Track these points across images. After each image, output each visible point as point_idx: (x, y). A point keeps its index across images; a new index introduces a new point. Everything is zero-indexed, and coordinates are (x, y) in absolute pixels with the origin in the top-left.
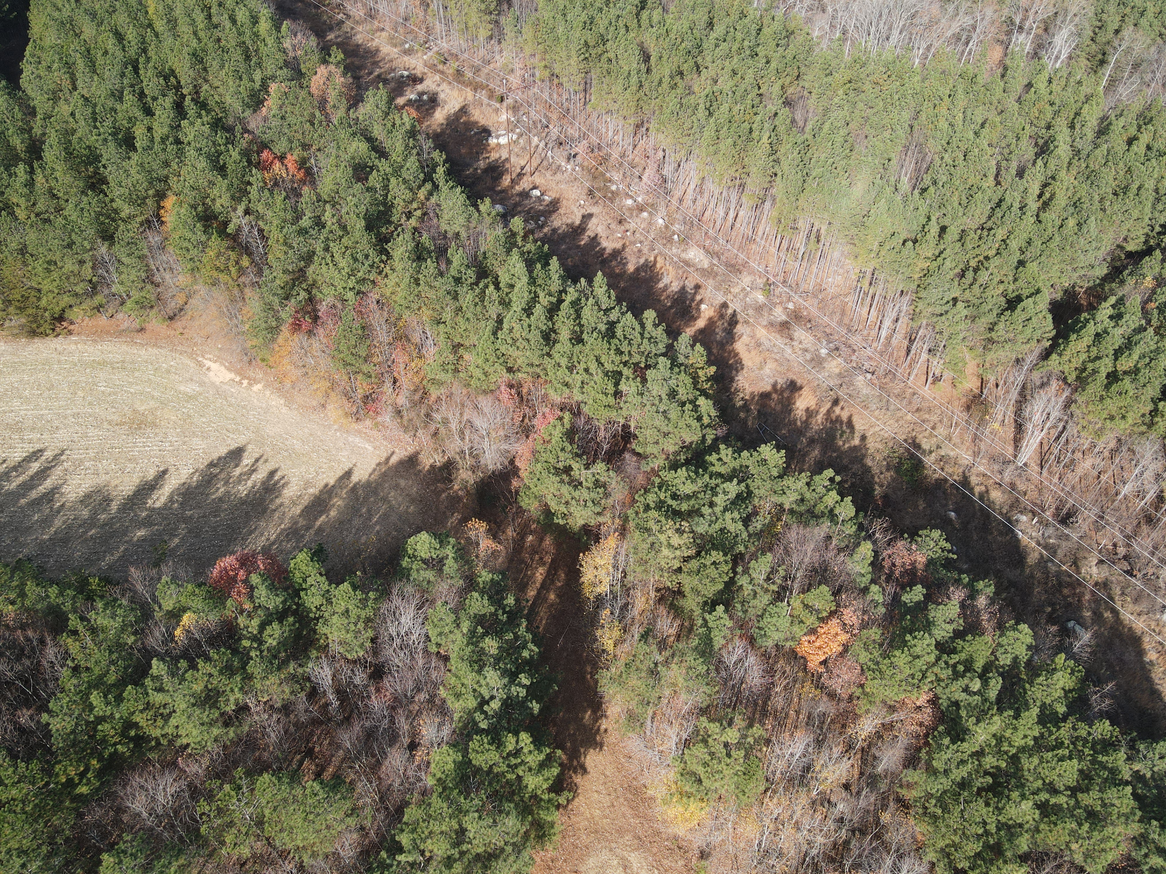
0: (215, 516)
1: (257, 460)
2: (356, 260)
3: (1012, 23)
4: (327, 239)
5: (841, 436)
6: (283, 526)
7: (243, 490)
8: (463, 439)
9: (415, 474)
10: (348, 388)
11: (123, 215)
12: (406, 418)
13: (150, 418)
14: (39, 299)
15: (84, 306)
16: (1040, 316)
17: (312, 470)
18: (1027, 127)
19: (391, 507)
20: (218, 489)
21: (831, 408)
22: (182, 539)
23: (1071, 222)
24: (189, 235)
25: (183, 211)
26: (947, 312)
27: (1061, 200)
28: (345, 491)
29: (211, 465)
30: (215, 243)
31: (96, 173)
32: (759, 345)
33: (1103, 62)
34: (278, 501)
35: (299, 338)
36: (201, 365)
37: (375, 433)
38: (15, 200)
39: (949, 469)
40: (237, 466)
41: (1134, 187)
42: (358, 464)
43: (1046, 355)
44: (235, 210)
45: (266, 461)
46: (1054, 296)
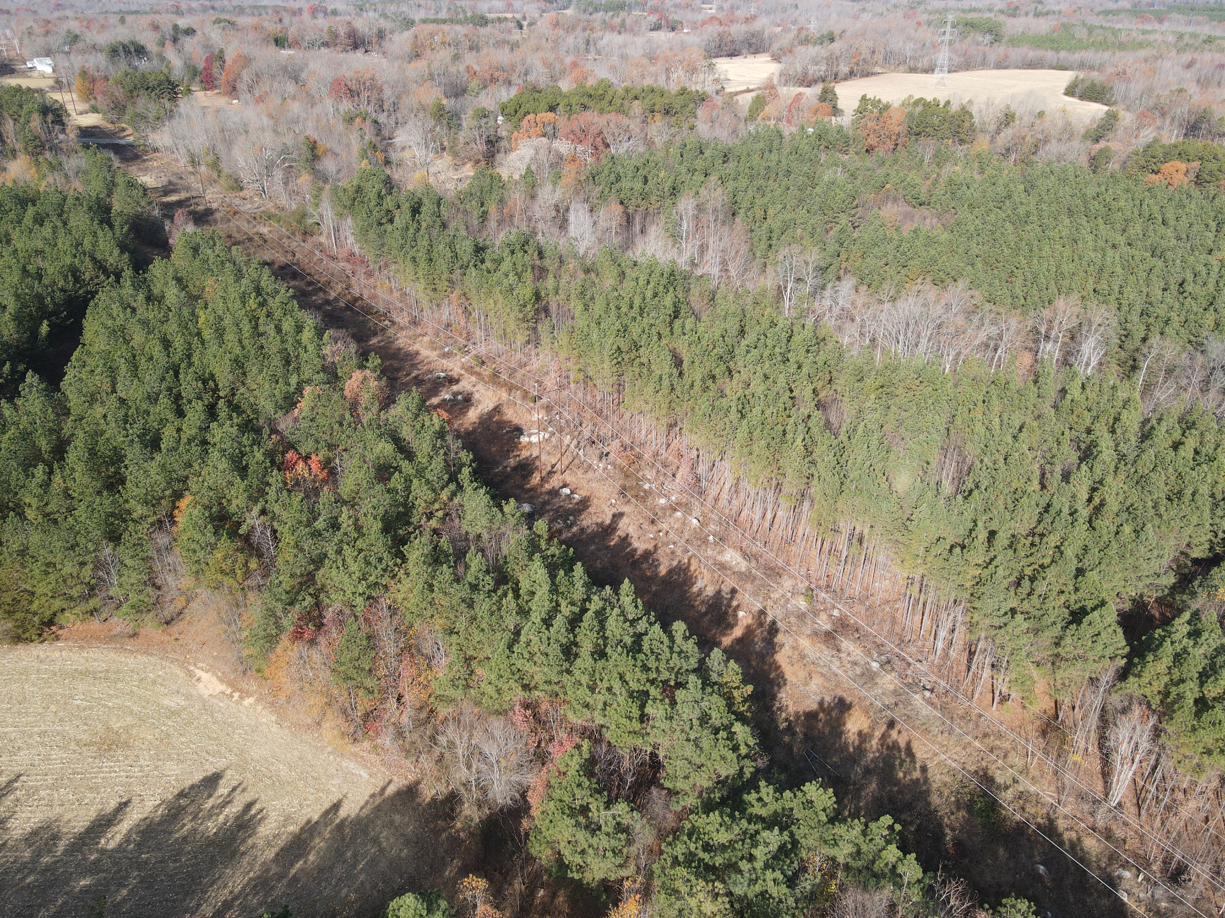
0: (176, 861)
1: (234, 789)
2: (368, 563)
3: (1038, 333)
4: (341, 541)
5: (901, 765)
6: (251, 875)
7: (211, 827)
8: (469, 767)
9: (414, 809)
10: (347, 705)
11: (135, 515)
12: (408, 740)
13: (124, 737)
14: (31, 602)
15: (77, 610)
16: (1110, 630)
17: (296, 802)
18: (1067, 432)
19: (381, 850)
20: (184, 825)
21: (887, 731)
22: (132, 890)
23: (1127, 529)
24: (198, 536)
25: (196, 512)
26: (1005, 625)
27: (1113, 505)
28: (329, 828)
29: (182, 794)
30: (225, 544)
31: (117, 473)
32: (803, 657)
33: (1134, 368)
34: (250, 841)
35: (299, 649)
36: (191, 674)
37: (373, 756)
38: (27, 501)
39: (1031, 809)
40: (210, 796)
41: (1188, 492)
42: (350, 795)
43: (1123, 675)
44: (250, 510)
45: (244, 790)
46: (1121, 606)
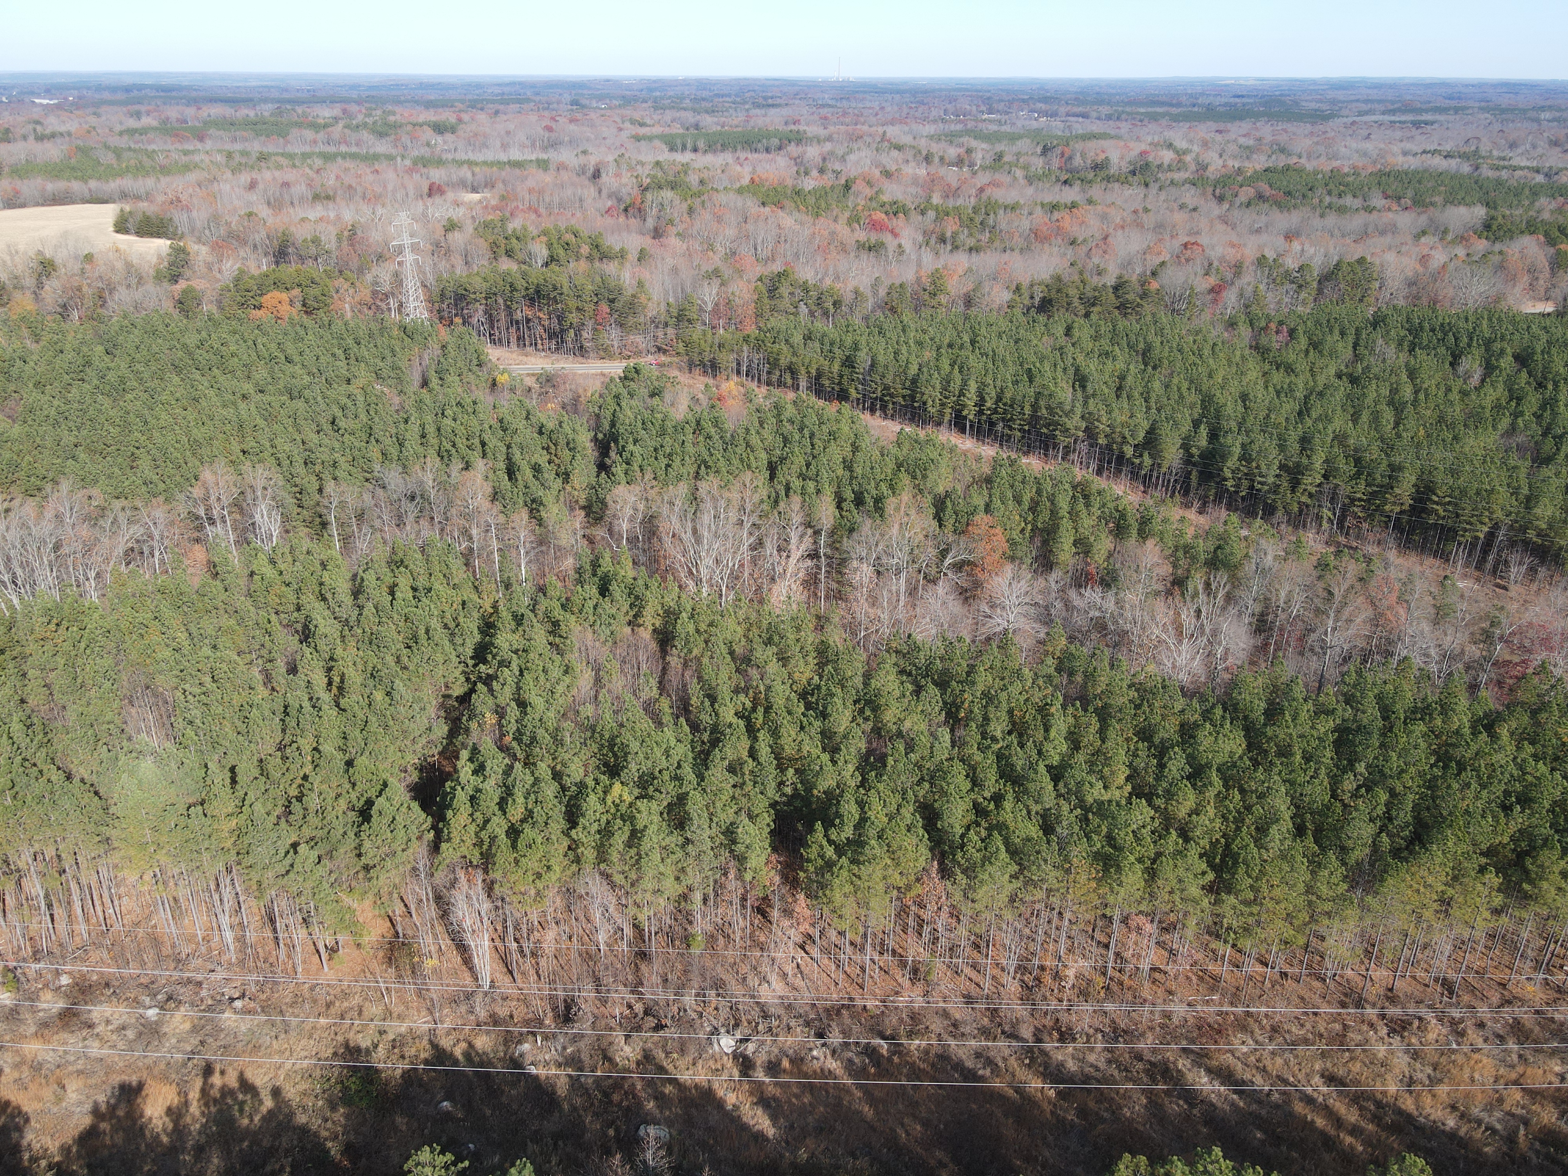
3: (198, 518)
5: (241, 1111)
16: (404, 809)
18: (273, 618)
21: (205, 1083)
23: (379, 696)
26: (292, 865)
27: (355, 678)
32: (37, 1067)
33: (324, 525)
39: (410, 1051)
41: (422, 632)
43: (435, 848)
46: (409, 780)
